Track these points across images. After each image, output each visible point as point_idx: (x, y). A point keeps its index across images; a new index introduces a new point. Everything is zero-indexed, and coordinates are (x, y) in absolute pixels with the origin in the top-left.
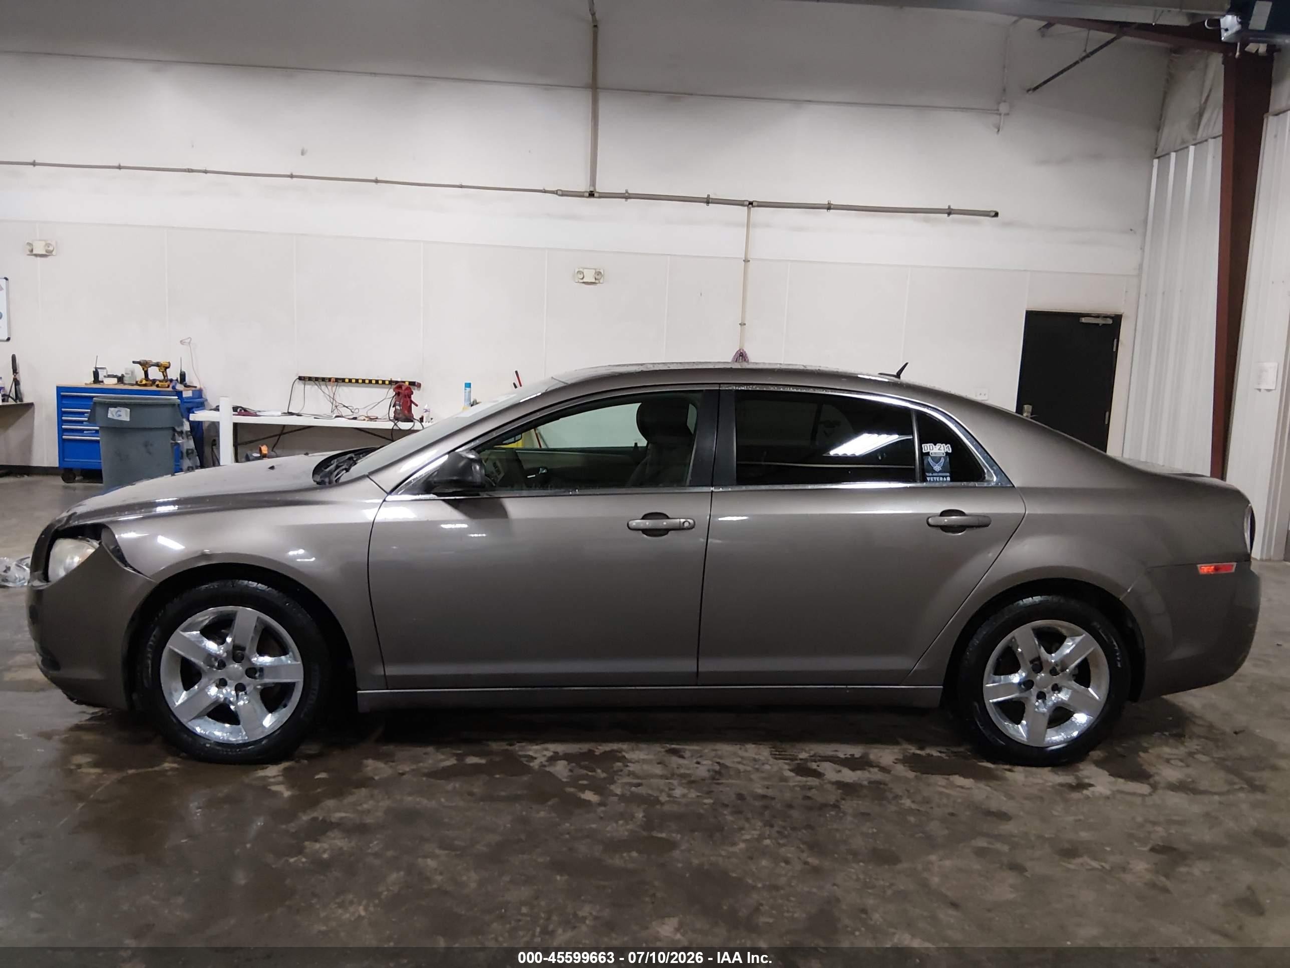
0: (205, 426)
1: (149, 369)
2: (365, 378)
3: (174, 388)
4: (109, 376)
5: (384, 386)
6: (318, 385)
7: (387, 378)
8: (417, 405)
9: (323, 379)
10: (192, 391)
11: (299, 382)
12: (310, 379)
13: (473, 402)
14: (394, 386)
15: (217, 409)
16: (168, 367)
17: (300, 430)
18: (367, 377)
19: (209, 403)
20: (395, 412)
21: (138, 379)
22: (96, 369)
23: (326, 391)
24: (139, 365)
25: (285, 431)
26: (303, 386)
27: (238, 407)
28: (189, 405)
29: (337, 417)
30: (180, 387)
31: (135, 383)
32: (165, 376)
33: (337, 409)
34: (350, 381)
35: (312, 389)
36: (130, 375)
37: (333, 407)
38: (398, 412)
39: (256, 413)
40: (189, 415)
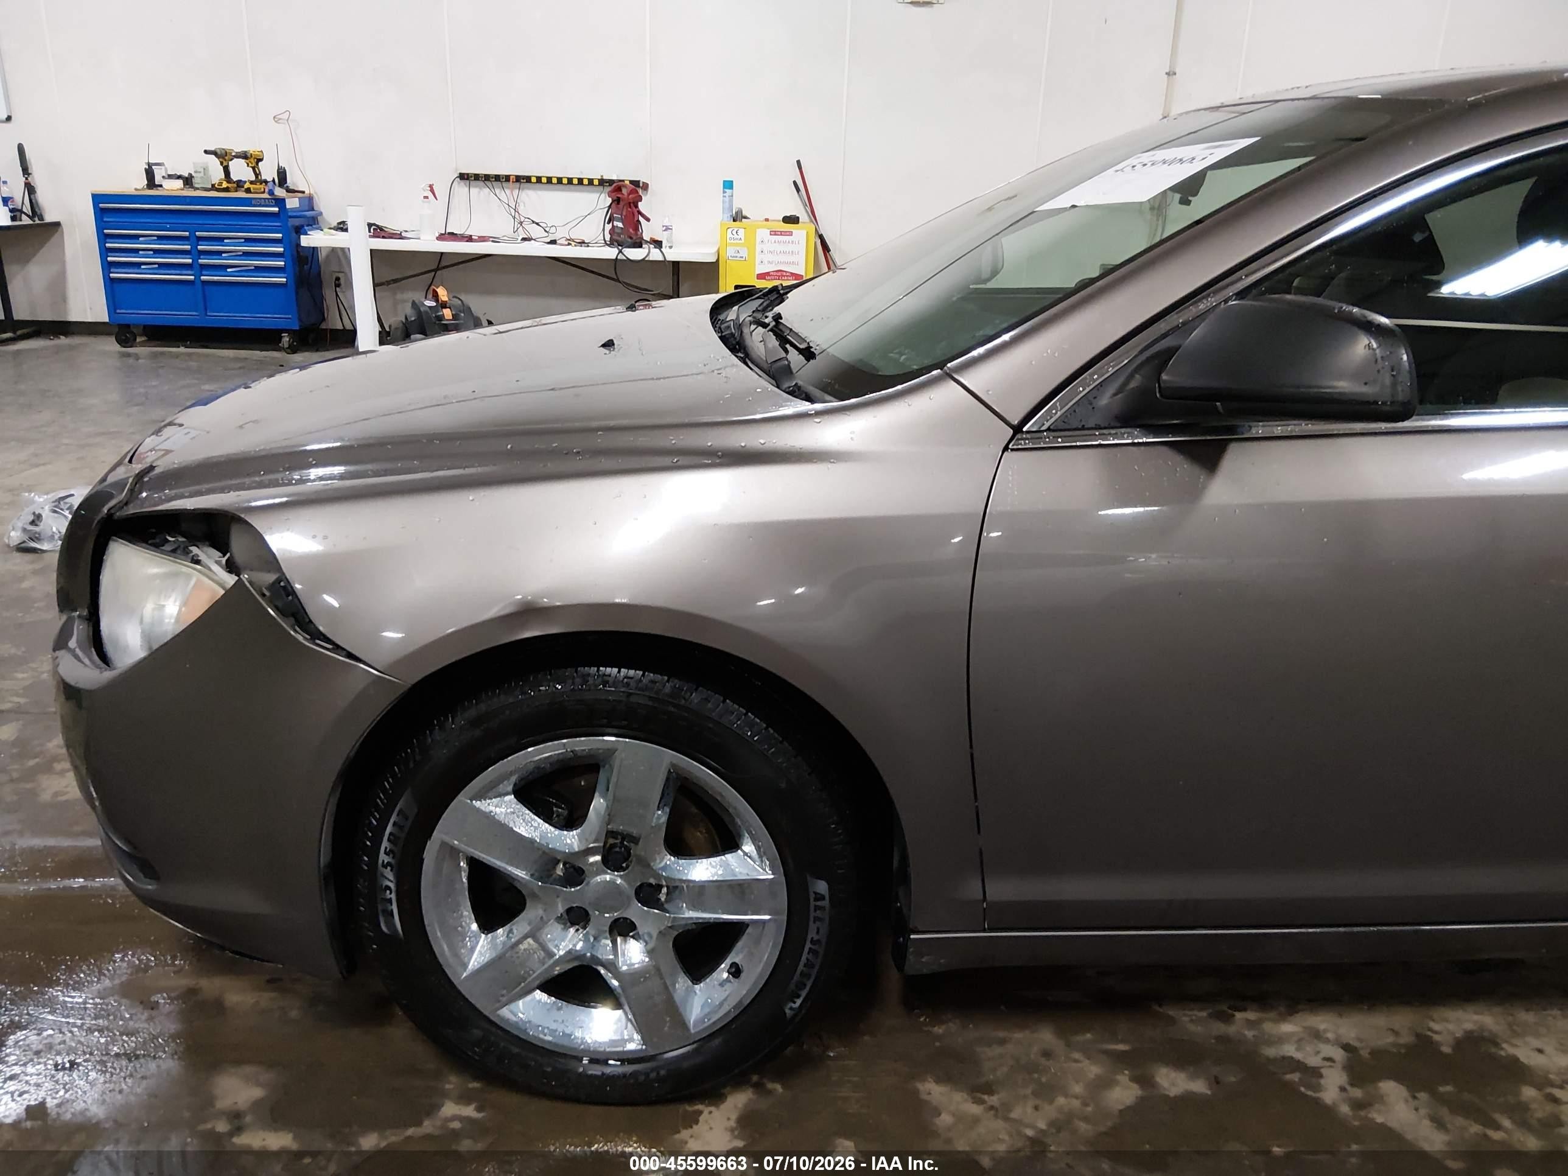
0: (322, 256)
1: (230, 162)
2: (561, 176)
3: (271, 193)
4: (170, 177)
5: (590, 187)
6: (491, 186)
7: (596, 176)
8: (648, 220)
9: (497, 178)
10: (299, 198)
11: (459, 183)
12: (477, 177)
13: (736, 213)
14: (609, 189)
15: (342, 227)
16: (261, 160)
17: (473, 260)
18: (565, 174)
19: (324, 218)
20: (612, 232)
21: (215, 181)
22: (149, 164)
23: (503, 196)
24: (213, 156)
25: (443, 264)
26: (467, 189)
27: (374, 224)
28: (297, 222)
29: (524, 239)
30: (280, 192)
31: (210, 187)
32: (257, 175)
33: (523, 227)
34: (539, 179)
35: (481, 193)
36: (202, 174)
37: (516, 223)
38: (619, 231)
39: (401, 234)
40: (299, 238)
